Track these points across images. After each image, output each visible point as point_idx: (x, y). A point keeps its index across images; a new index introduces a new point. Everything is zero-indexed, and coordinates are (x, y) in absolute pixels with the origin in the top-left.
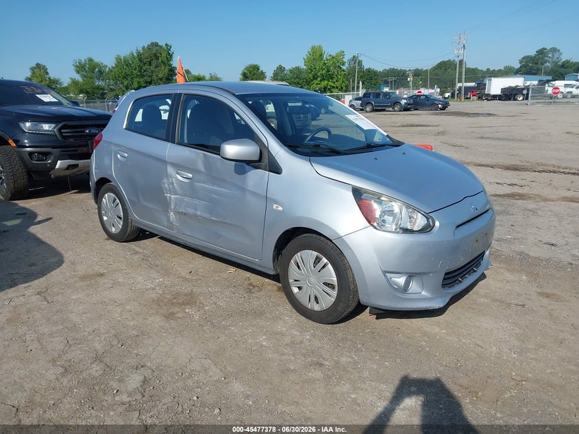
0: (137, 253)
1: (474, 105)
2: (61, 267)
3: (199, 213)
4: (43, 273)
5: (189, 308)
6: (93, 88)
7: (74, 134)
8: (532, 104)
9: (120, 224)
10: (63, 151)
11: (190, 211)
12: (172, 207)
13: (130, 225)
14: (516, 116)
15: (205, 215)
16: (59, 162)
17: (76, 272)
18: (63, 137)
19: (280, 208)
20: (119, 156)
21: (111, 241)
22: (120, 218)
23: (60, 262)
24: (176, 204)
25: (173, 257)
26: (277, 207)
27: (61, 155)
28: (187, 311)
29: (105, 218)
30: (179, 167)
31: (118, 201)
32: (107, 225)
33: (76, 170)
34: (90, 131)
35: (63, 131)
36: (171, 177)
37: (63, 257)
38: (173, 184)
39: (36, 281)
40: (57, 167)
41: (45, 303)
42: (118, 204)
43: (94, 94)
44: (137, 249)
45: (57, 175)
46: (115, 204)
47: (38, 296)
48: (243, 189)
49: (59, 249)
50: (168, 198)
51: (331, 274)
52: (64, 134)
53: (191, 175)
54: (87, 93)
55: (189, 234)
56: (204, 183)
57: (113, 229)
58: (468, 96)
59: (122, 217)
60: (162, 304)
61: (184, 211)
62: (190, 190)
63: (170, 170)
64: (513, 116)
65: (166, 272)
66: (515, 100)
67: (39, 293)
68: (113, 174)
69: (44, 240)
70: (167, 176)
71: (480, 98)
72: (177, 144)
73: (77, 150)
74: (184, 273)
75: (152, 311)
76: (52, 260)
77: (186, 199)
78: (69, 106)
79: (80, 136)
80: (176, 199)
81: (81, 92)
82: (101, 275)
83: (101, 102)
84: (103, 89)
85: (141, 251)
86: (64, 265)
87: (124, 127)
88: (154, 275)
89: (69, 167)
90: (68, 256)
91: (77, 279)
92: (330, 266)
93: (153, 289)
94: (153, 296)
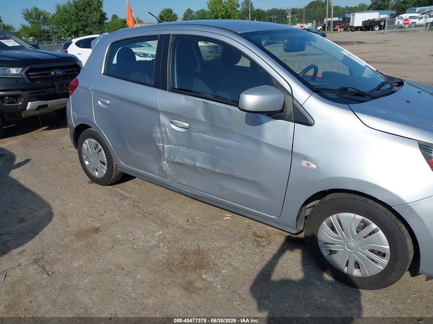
0: (125, 198)
1: (342, 35)
2: (52, 222)
3: (198, 164)
4: (34, 231)
5: (206, 273)
6: (40, 32)
7: (41, 77)
8: (388, 33)
9: (104, 170)
10: (31, 94)
11: (187, 161)
12: (166, 156)
13: (114, 170)
14: (382, 43)
15: (205, 166)
16: (29, 103)
17: (68, 227)
18: (31, 80)
19: (314, 166)
20: (99, 102)
21: (95, 185)
22: (104, 164)
23: (49, 216)
24: (170, 153)
25: (163, 201)
26: (308, 165)
27: (30, 98)
28: (204, 276)
29: (87, 163)
30: (173, 115)
31: (100, 147)
32: (90, 170)
33: (45, 110)
34: (55, 73)
35: (30, 74)
36: (165, 126)
37: (51, 208)
38: (166, 133)
39: (30, 243)
40: (28, 108)
41: (46, 276)
42: (100, 150)
43: (41, 37)
44: (124, 193)
45: (28, 115)
46: (98, 150)
47: (36, 266)
48: (258, 142)
49: (45, 198)
50: (161, 148)
51: (382, 241)
52: (31, 77)
53: (187, 125)
54: (35, 36)
55: (186, 184)
56: (203, 133)
57: (97, 174)
58: (336, 29)
59: (106, 162)
60: (174, 269)
61: (179, 161)
62: (187, 139)
63: (163, 119)
64: (380, 43)
65: (163, 222)
66: (373, 30)
67: (36, 262)
68: (95, 121)
69: (27, 186)
70: (160, 125)
71: (346, 30)
72: (170, 91)
73: (45, 92)
74: (181, 222)
75: (167, 281)
76: (41, 213)
77: (182, 149)
78: (31, 49)
79: (47, 78)
80: (169, 148)
81: (31, 35)
82: (97, 230)
83: (47, 43)
84: (48, 32)
85: (128, 195)
86: (55, 219)
87: (103, 72)
88: (152, 227)
89: (39, 107)
90: (56, 206)
91: (72, 238)
92: (381, 233)
93: (158, 247)
94: (161, 256)
